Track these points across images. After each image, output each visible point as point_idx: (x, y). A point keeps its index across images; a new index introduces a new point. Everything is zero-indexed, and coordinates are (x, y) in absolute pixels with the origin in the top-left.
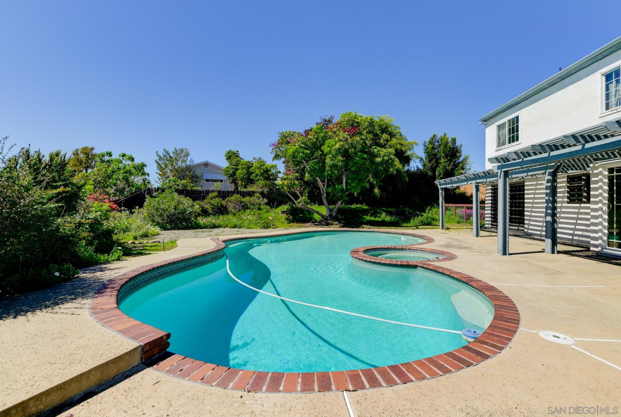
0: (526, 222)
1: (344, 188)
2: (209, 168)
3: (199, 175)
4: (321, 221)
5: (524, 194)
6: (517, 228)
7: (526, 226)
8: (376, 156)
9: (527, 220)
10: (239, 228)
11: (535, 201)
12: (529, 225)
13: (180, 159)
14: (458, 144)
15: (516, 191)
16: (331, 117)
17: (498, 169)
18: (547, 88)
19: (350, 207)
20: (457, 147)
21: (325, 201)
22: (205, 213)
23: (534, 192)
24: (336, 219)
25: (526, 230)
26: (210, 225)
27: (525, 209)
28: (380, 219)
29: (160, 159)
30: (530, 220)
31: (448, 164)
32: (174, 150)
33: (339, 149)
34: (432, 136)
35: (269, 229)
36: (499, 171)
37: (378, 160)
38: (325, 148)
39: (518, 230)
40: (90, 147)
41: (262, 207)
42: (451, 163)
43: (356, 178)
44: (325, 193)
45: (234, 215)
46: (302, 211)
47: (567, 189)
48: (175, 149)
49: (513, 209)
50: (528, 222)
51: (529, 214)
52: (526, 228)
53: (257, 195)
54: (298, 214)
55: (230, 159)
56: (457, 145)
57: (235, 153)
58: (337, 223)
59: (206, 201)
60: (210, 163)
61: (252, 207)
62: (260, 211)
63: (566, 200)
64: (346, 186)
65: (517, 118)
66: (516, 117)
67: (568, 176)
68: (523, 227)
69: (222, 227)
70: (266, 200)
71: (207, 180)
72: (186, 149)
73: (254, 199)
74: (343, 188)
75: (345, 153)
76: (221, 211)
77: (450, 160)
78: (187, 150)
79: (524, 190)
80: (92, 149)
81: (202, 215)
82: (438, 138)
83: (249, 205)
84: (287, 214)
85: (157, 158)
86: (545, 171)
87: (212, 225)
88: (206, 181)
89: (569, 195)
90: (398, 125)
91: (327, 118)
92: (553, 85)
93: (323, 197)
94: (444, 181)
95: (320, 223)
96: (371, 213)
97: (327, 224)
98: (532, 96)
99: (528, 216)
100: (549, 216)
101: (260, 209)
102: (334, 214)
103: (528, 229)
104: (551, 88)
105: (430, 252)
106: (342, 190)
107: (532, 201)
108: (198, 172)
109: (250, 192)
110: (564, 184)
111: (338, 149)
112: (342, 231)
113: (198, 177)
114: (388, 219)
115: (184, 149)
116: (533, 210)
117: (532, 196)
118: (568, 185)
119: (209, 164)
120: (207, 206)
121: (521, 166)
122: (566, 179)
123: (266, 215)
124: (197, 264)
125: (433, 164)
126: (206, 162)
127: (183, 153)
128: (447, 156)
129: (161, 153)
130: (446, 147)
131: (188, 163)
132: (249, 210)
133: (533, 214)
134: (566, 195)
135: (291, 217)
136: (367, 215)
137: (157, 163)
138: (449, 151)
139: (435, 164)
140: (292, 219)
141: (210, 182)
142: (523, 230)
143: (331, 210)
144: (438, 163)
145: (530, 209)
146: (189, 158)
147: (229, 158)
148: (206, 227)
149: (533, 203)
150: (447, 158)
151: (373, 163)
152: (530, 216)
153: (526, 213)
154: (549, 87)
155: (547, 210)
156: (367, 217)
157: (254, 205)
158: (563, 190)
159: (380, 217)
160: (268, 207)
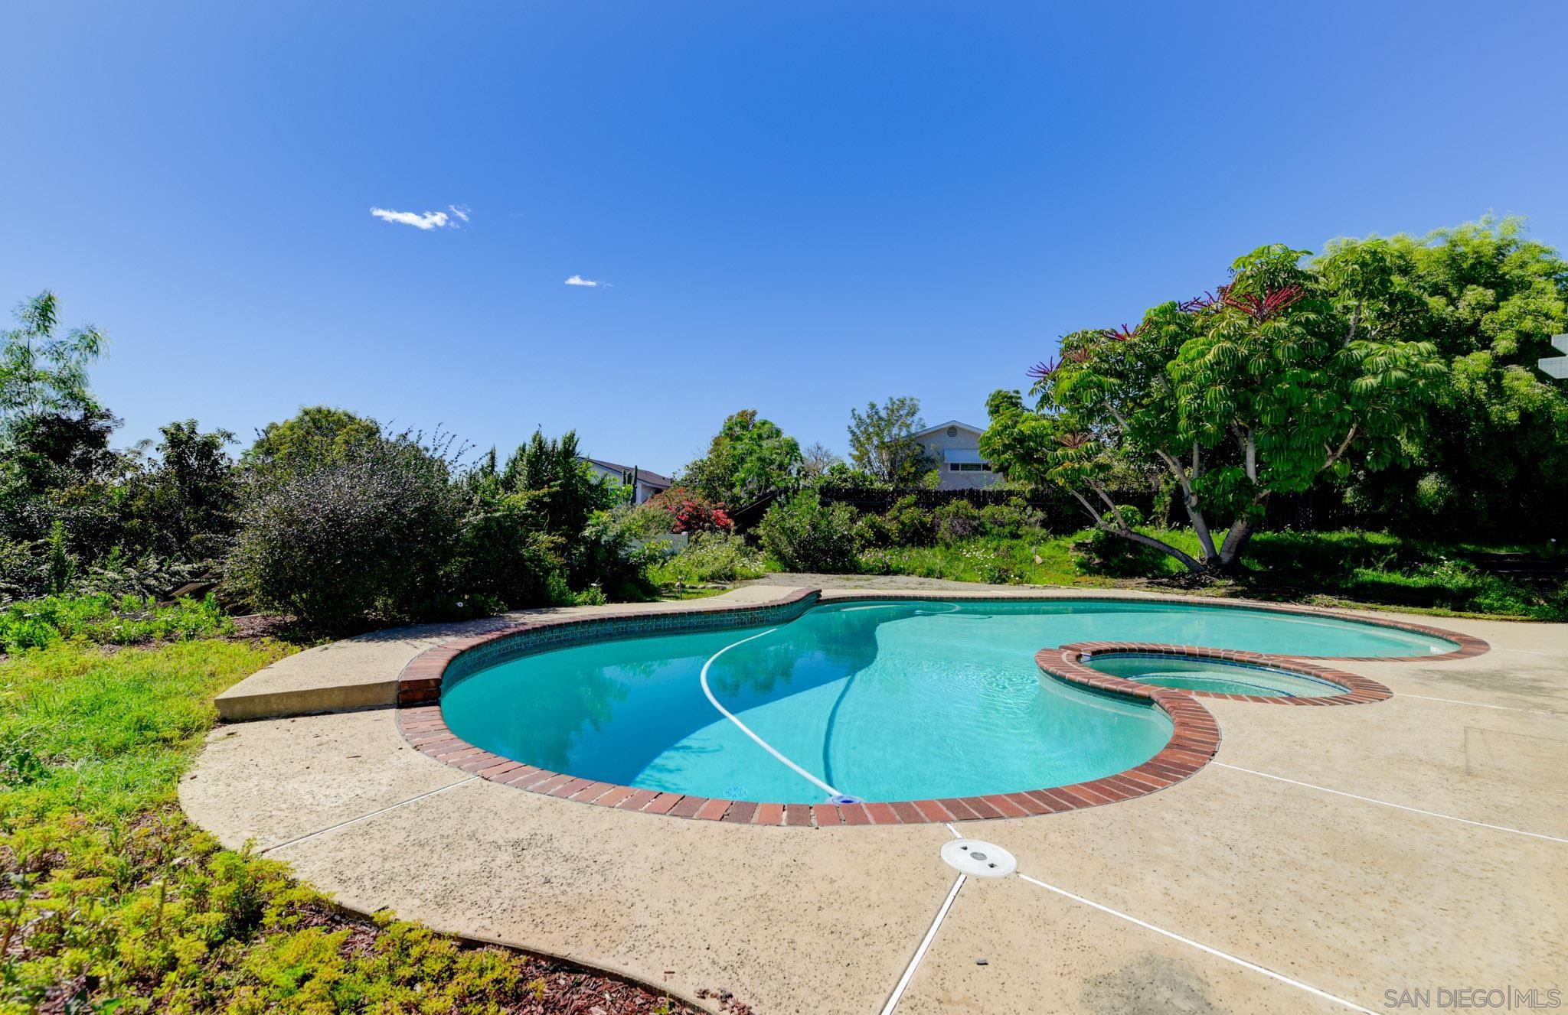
1: (1253, 477)
2: (959, 436)
3: (935, 456)
13: (898, 421)
19: (1315, 539)
21: (1195, 517)
22: (882, 539)
24: (1228, 570)
26: (879, 567)
29: (860, 422)
32: (889, 403)
33: (1218, 363)
35: (1006, 586)
37: (1368, 382)
38: (1175, 368)
40: (750, 410)
41: (1025, 530)
43: (1282, 447)
44: (1192, 494)
45: (948, 546)
46: (1121, 543)
48: (891, 399)
53: (1014, 500)
55: (997, 411)
57: (1011, 397)
58: (1231, 582)
59: (890, 514)
60: (960, 426)
61: (996, 530)
62: (1015, 542)
64: (1259, 471)
69: (904, 574)
70: (1040, 515)
71: (955, 467)
72: (912, 400)
73: (1006, 513)
75: (1239, 374)
76: (921, 536)
78: (915, 402)
80: (754, 414)
81: (875, 546)
83: (988, 526)
84: (1089, 552)
85: (853, 423)
87: (883, 567)
88: (952, 469)
93: (1188, 507)
101: (1016, 536)
106: (1247, 486)
108: (931, 449)
109: (1000, 492)
112: (1230, 607)
113: (933, 461)
115: (908, 399)
119: (960, 428)
120: (893, 527)
123: (1027, 551)
124: (702, 627)
126: (951, 424)
127: (904, 409)
129: (863, 412)
131: (913, 430)
132: (985, 539)
135: (1096, 561)
136: (1371, 566)
137: (852, 432)
140: (1097, 564)
141: (960, 472)
146: (916, 418)
147: (995, 410)
148: (870, 571)
151: (1345, 394)
156: (1365, 571)
160: (1042, 532)
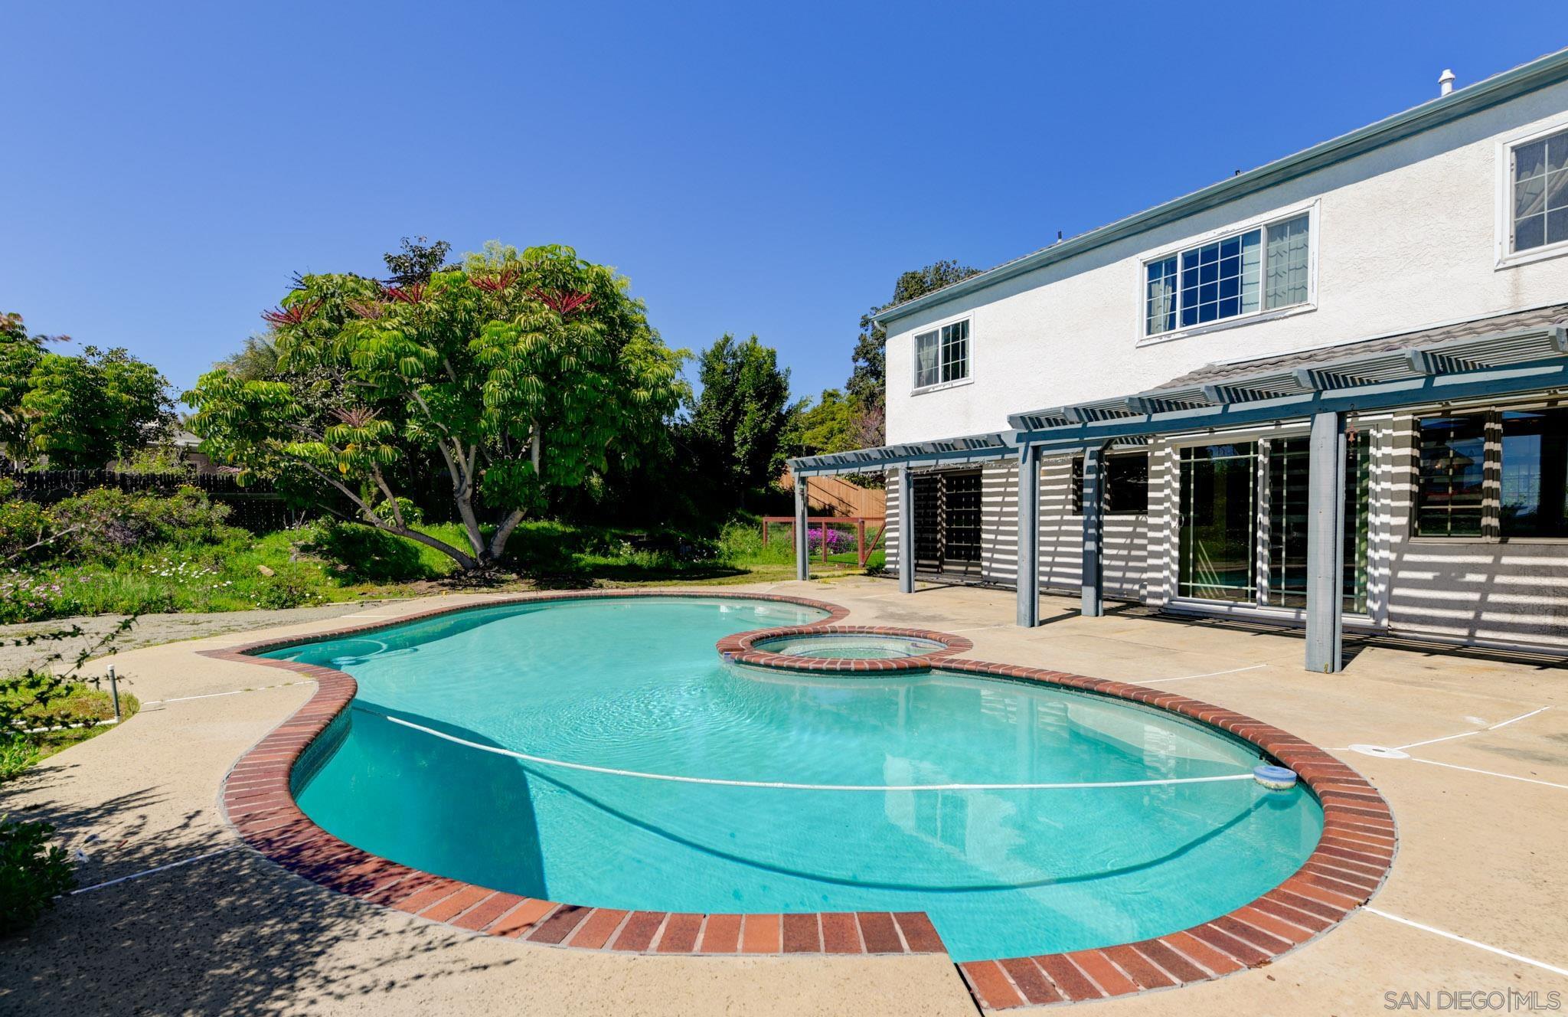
0: (984, 555)
1: (537, 470)
4: (455, 574)
5: (979, 495)
6: (963, 568)
7: (984, 564)
8: (636, 384)
9: (988, 550)
10: (168, 612)
11: (1005, 509)
12: (991, 560)
14: (780, 367)
15: (959, 487)
16: (439, 243)
17: (1018, 440)
18: (1034, 270)
20: (779, 373)
21: (466, 511)
23: (1002, 489)
24: (505, 564)
25: (985, 573)
27: (983, 527)
28: (621, 562)
30: (993, 551)
31: (763, 415)
34: (720, 339)
36: (1022, 446)
37: (642, 395)
38: (483, 348)
39: (966, 573)
41: (219, 531)
42: (770, 414)
44: (469, 486)
45: (112, 563)
46: (376, 543)
47: (1071, 486)
49: (954, 527)
50: (989, 555)
51: (992, 537)
52: (986, 567)
54: (366, 556)
56: (777, 370)
58: (514, 576)
61: (179, 533)
62: (218, 548)
63: (1070, 507)
64: (542, 464)
65: (965, 325)
66: (963, 322)
67: (1074, 459)
68: (980, 565)
70: (223, 510)
73: (178, 505)
74: (534, 473)
75: (548, 367)
77: (768, 407)
79: (979, 485)
82: (736, 347)
84: (325, 555)
86: (1082, 448)
89: (1075, 498)
90: (641, 301)
91: (428, 246)
92: (1047, 265)
93: (460, 500)
94: (815, 459)
95: (456, 580)
96: (592, 545)
97: (490, 583)
98: (998, 282)
99: (988, 541)
100: (1091, 540)
101: (213, 541)
102: (497, 551)
103: (990, 569)
104: (1042, 271)
105: (886, 634)
106: (531, 480)
107: (998, 509)
109: (151, 477)
110: (1068, 476)
111: (529, 354)
114: (642, 558)
116: (1001, 528)
117: (999, 499)
118: (1075, 476)
121: (1081, 437)
122: (1070, 466)
123: (243, 560)
125: (727, 414)
128: (759, 396)
130: (758, 373)
132: (169, 547)
133: (1000, 538)
134: (1071, 497)
135: (342, 568)
136: (582, 551)
138: (767, 383)
139: (732, 414)
140: (347, 570)
142: (979, 573)
143: (486, 539)
144: (739, 412)
145: (995, 528)
149: (1001, 514)
150: (760, 400)
151: (627, 402)
152: (995, 542)
153: (984, 536)
154: (1037, 269)
155: (1086, 529)
156: (582, 556)
157: (183, 525)
158: (1065, 487)
159: (618, 556)
160: (243, 533)
